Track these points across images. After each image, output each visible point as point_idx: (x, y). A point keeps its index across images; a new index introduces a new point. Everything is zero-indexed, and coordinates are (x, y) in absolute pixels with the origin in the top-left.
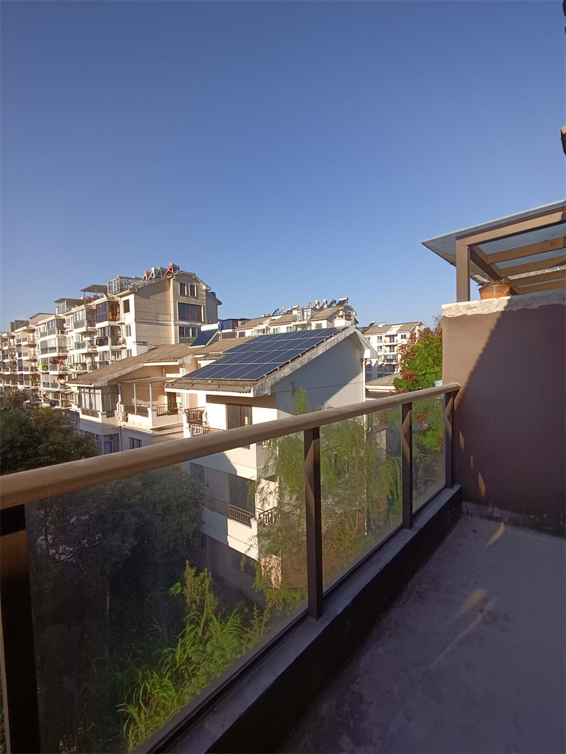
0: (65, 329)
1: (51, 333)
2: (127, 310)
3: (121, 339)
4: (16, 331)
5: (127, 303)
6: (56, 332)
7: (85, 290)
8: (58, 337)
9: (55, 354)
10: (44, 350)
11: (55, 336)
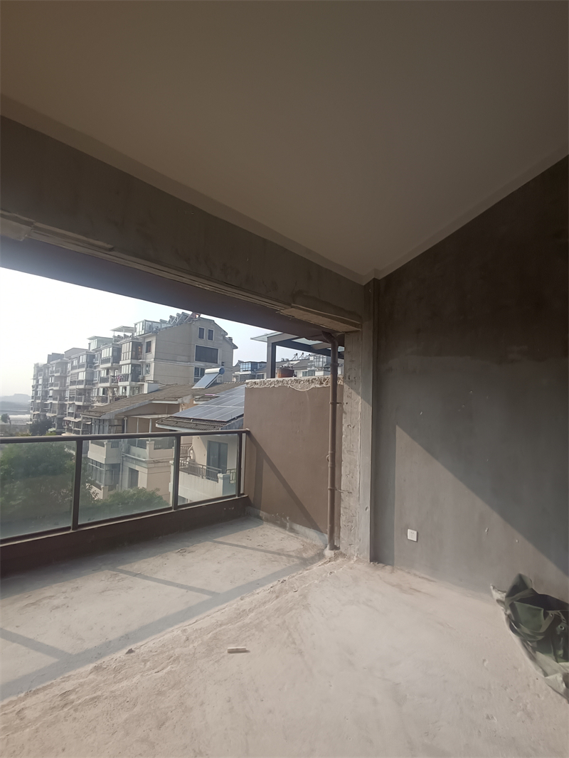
0: (94, 364)
1: (80, 366)
2: (148, 350)
3: (141, 377)
4: (51, 363)
5: (149, 344)
6: (85, 366)
7: (114, 330)
8: (86, 370)
9: (82, 387)
10: (73, 383)
11: (84, 369)
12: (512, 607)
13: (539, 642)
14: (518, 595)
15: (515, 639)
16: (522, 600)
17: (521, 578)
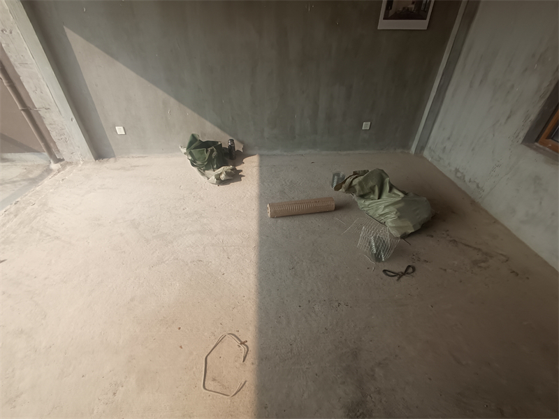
12: (191, 154)
13: (206, 166)
14: (193, 146)
15: (195, 169)
16: (195, 148)
17: (193, 136)
